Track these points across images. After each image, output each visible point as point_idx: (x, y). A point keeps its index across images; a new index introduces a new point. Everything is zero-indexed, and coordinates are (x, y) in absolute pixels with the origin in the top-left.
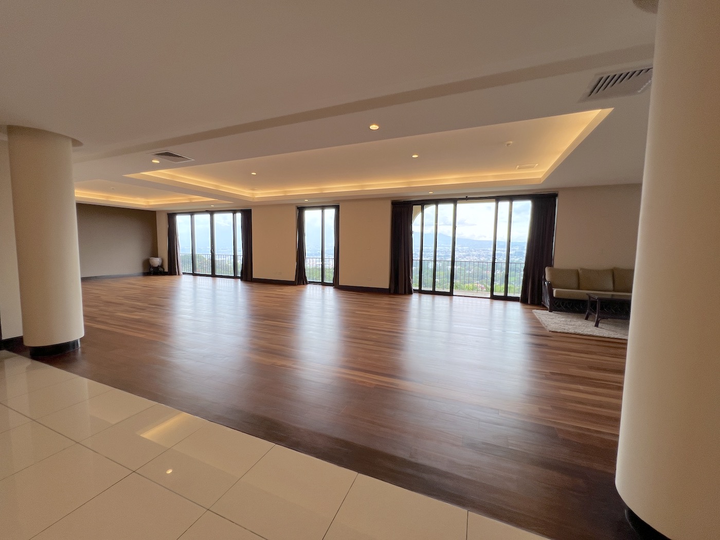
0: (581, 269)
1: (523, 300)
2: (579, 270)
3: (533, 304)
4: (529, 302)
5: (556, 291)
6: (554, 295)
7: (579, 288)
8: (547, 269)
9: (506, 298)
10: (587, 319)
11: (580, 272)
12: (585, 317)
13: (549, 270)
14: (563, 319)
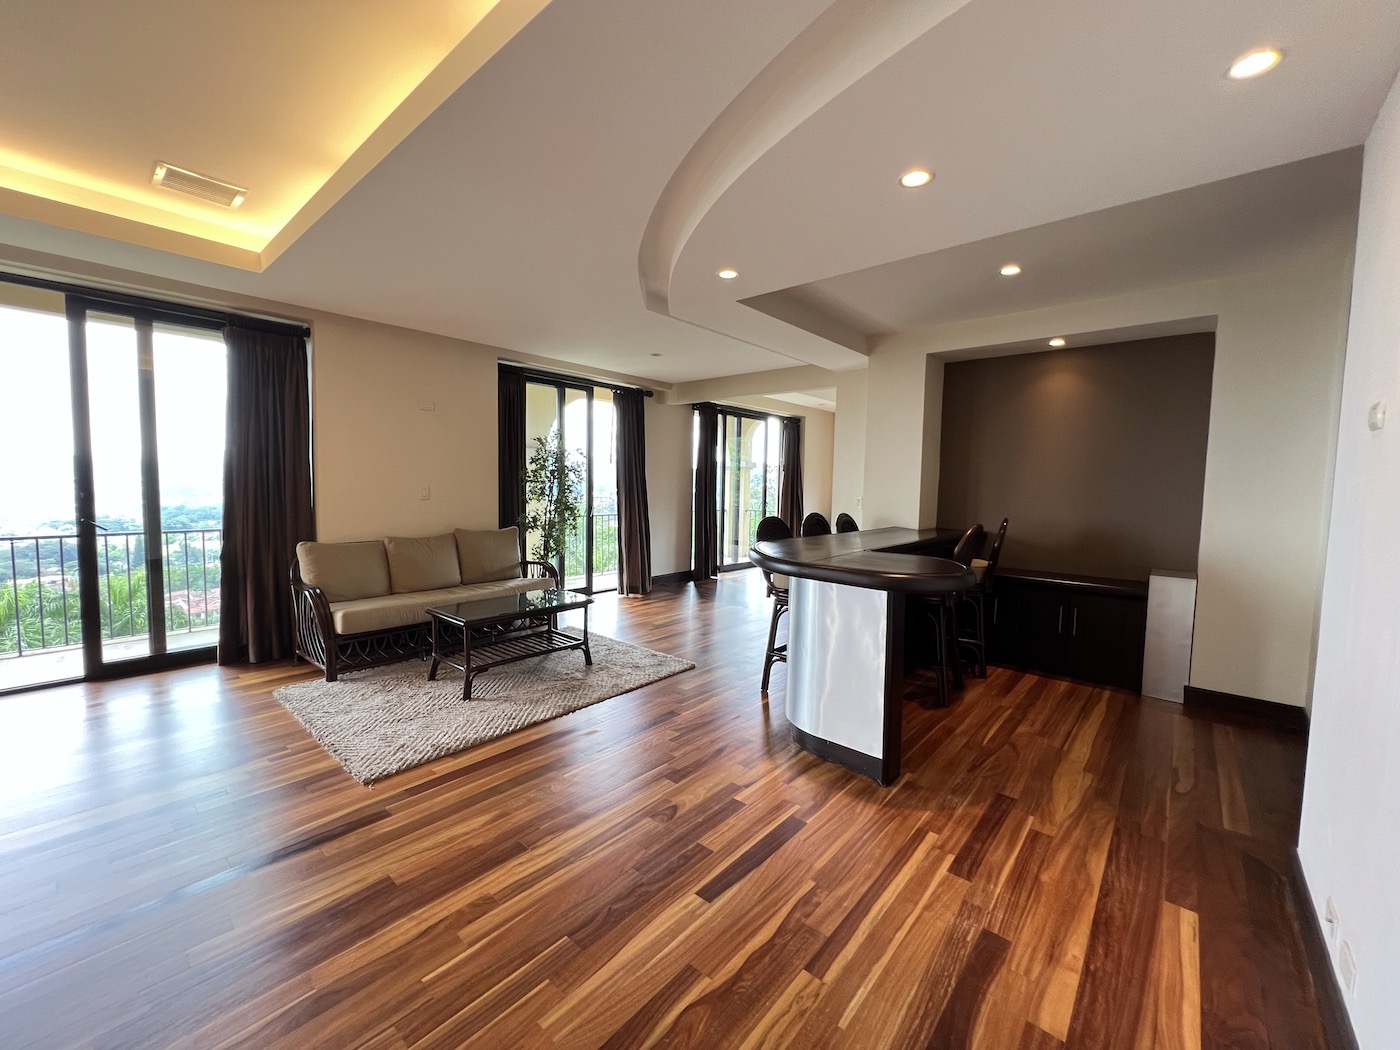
0: (392, 539)
1: (231, 654)
2: (386, 542)
3: (265, 661)
4: (252, 659)
5: (345, 617)
6: (339, 629)
7: (391, 592)
8: (300, 549)
9: (161, 663)
10: (432, 677)
11: (390, 547)
12: (426, 675)
13: (309, 552)
14: (379, 699)
